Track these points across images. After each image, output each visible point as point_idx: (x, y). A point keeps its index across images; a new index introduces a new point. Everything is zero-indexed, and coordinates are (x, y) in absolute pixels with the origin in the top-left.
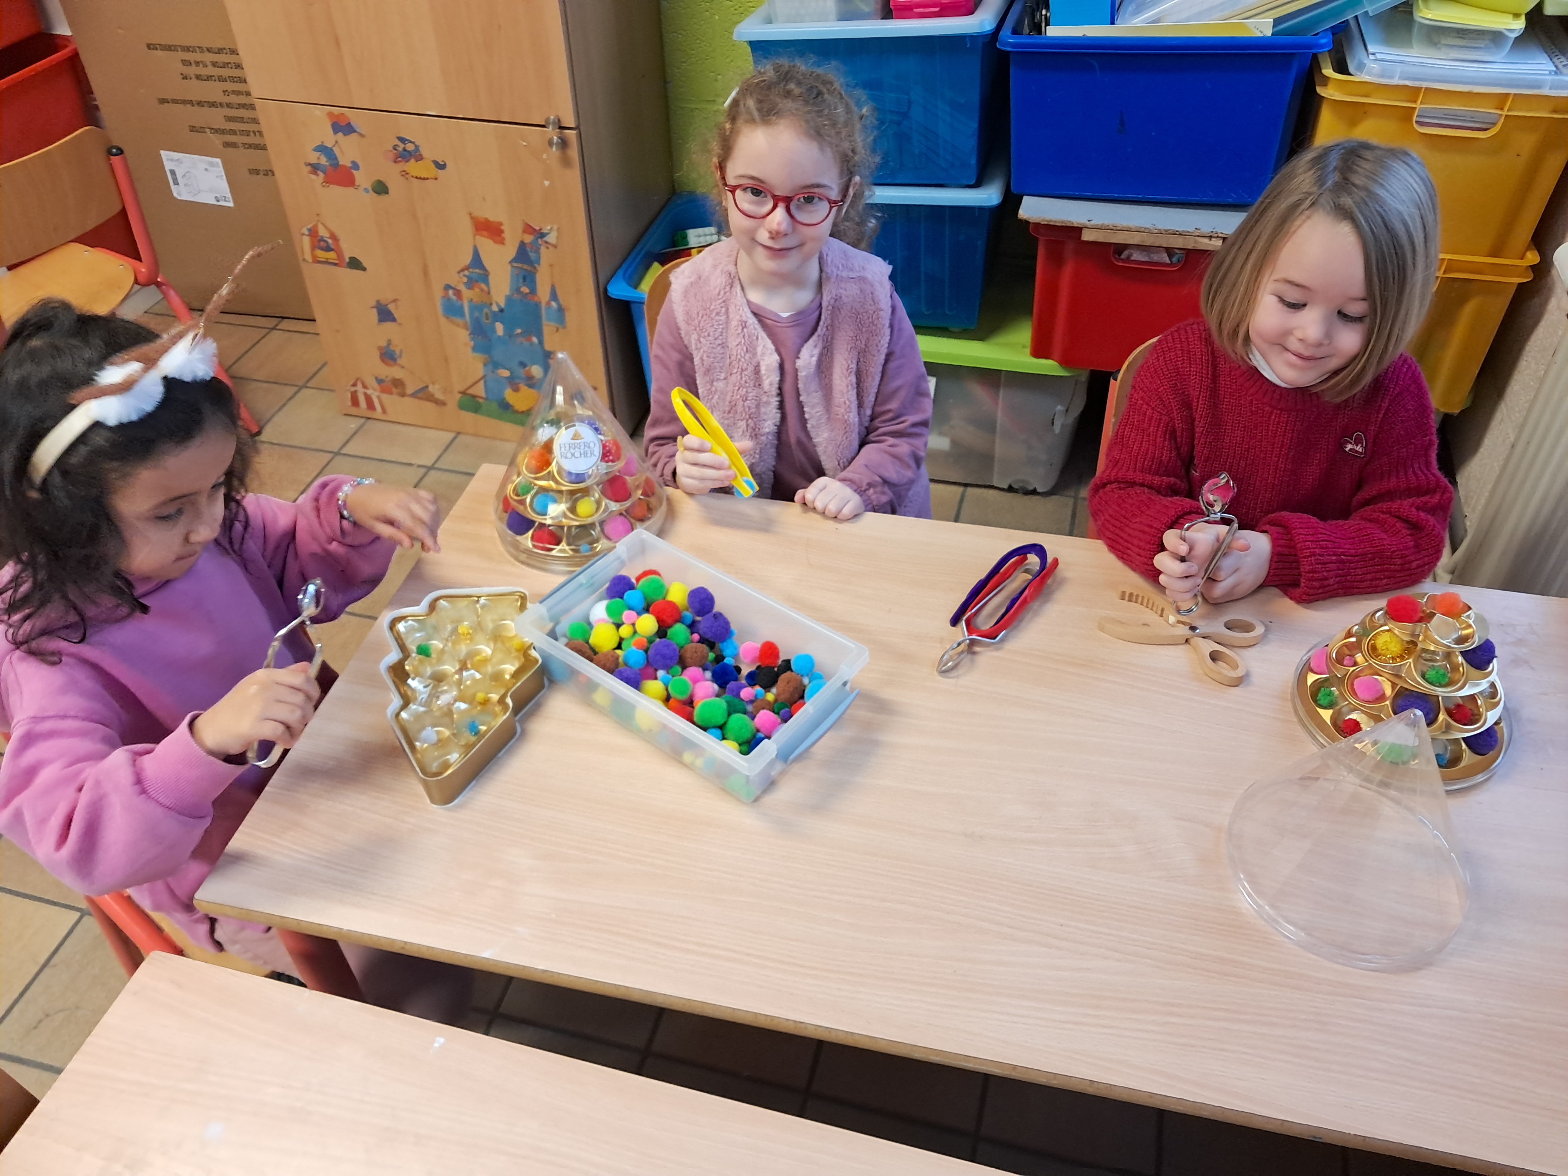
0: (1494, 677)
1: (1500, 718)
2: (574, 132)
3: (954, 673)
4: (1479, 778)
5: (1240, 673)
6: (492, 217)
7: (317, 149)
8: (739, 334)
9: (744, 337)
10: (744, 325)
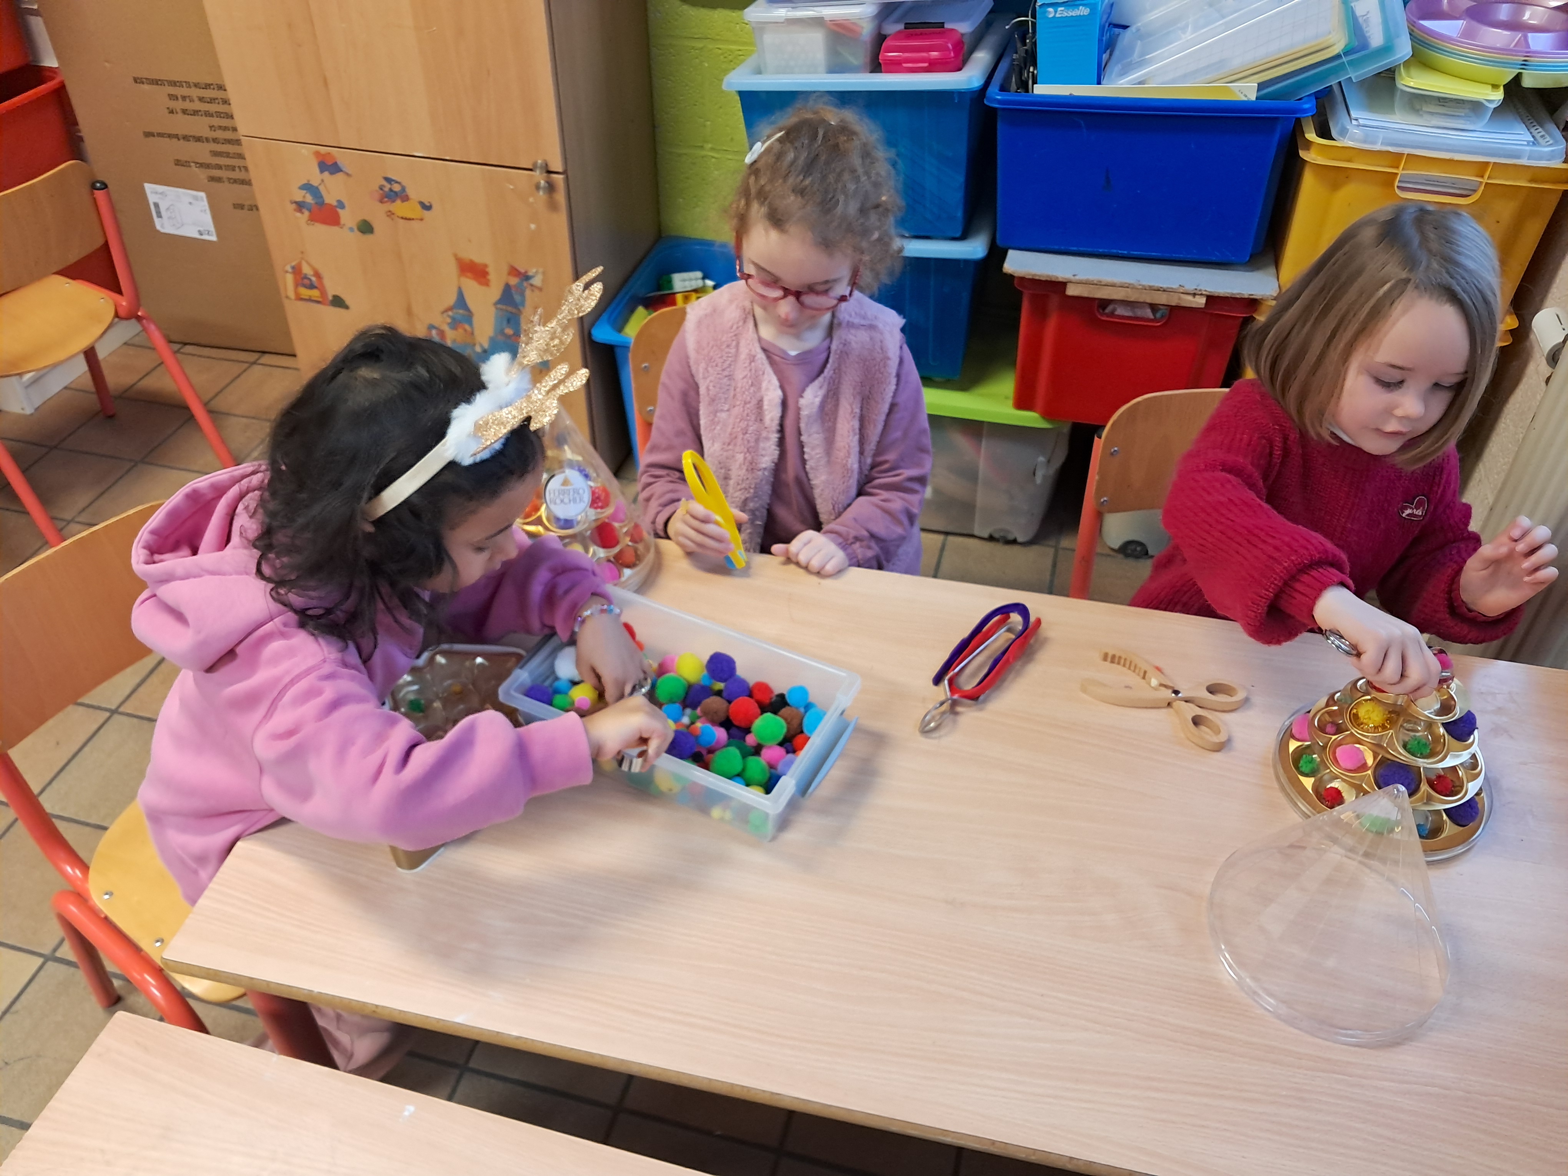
0: (1475, 749)
1: (1481, 789)
2: (561, 176)
3: (935, 734)
4: (1459, 850)
5: (1222, 738)
6: (478, 259)
7: (301, 188)
8: (746, 367)
9: (751, 370)
10: (752, 359)
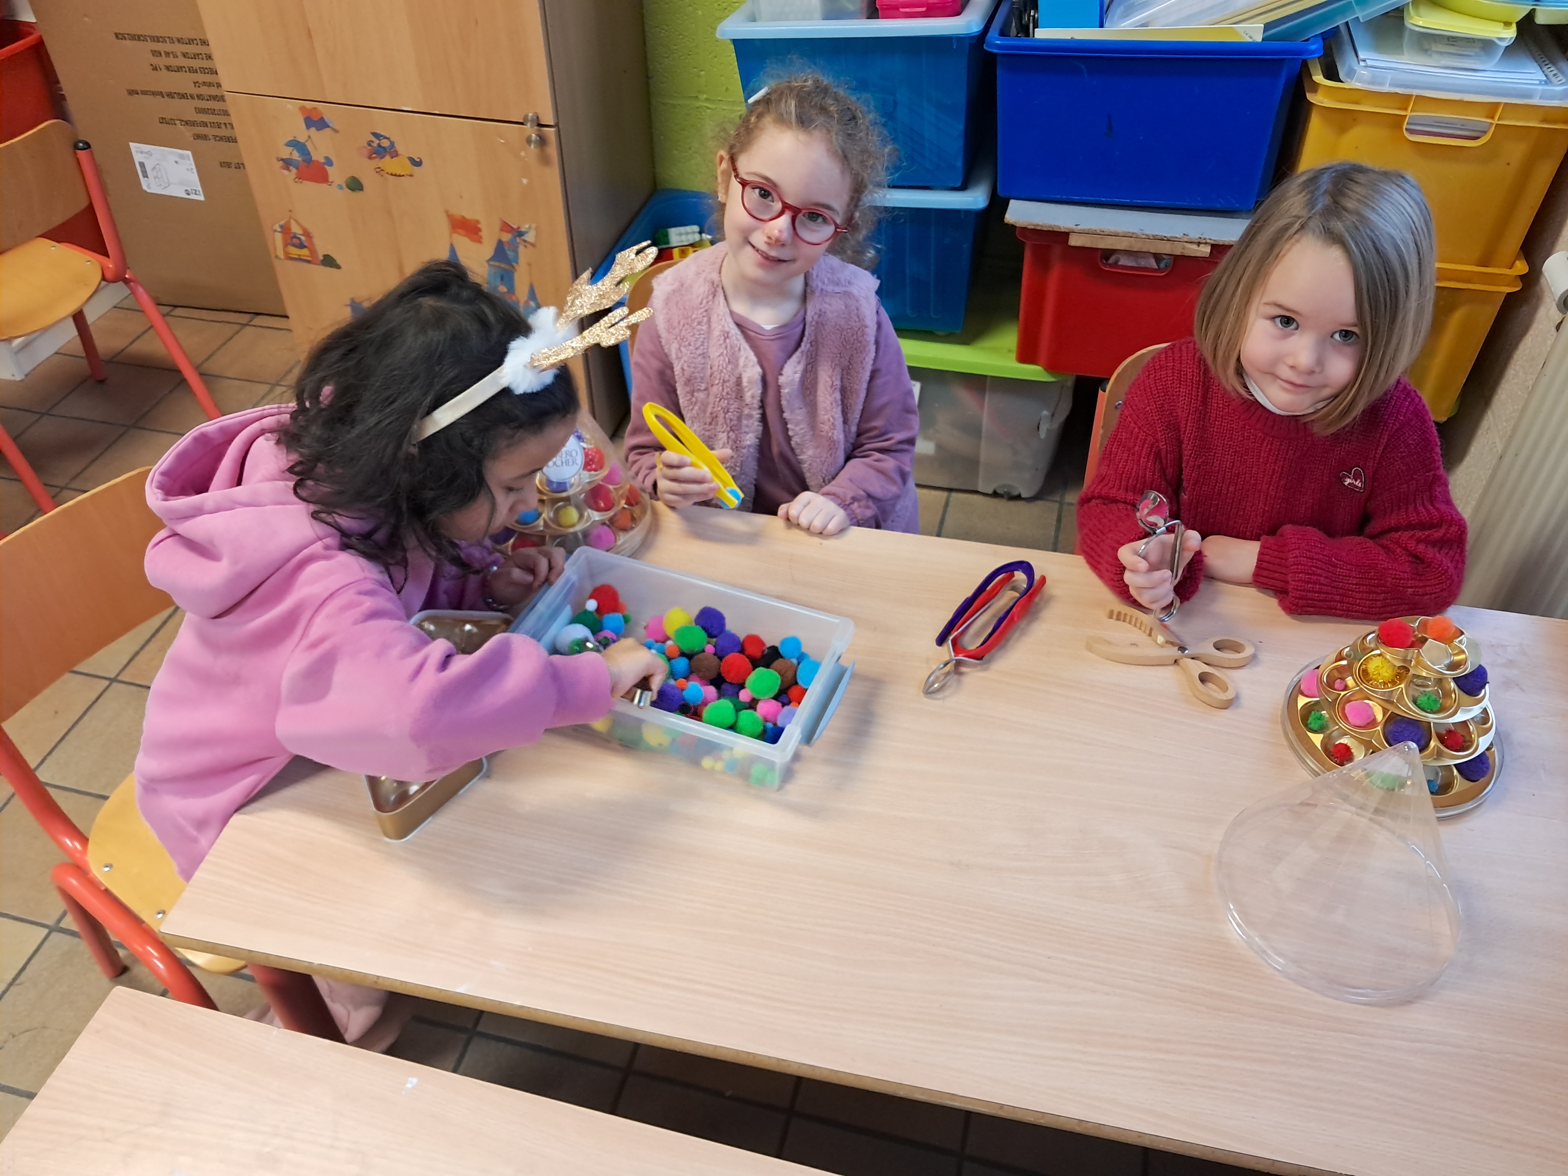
0: (1486, 703)
1: (1491, 744)
2: (553, 129)
3: (940, 695)
4: (1469, 806)
5: (1230, 695)
6: (469, 215)
7: (289, 144)
8: (720, 345)
9: (726, 347)
10: (726, 336)
